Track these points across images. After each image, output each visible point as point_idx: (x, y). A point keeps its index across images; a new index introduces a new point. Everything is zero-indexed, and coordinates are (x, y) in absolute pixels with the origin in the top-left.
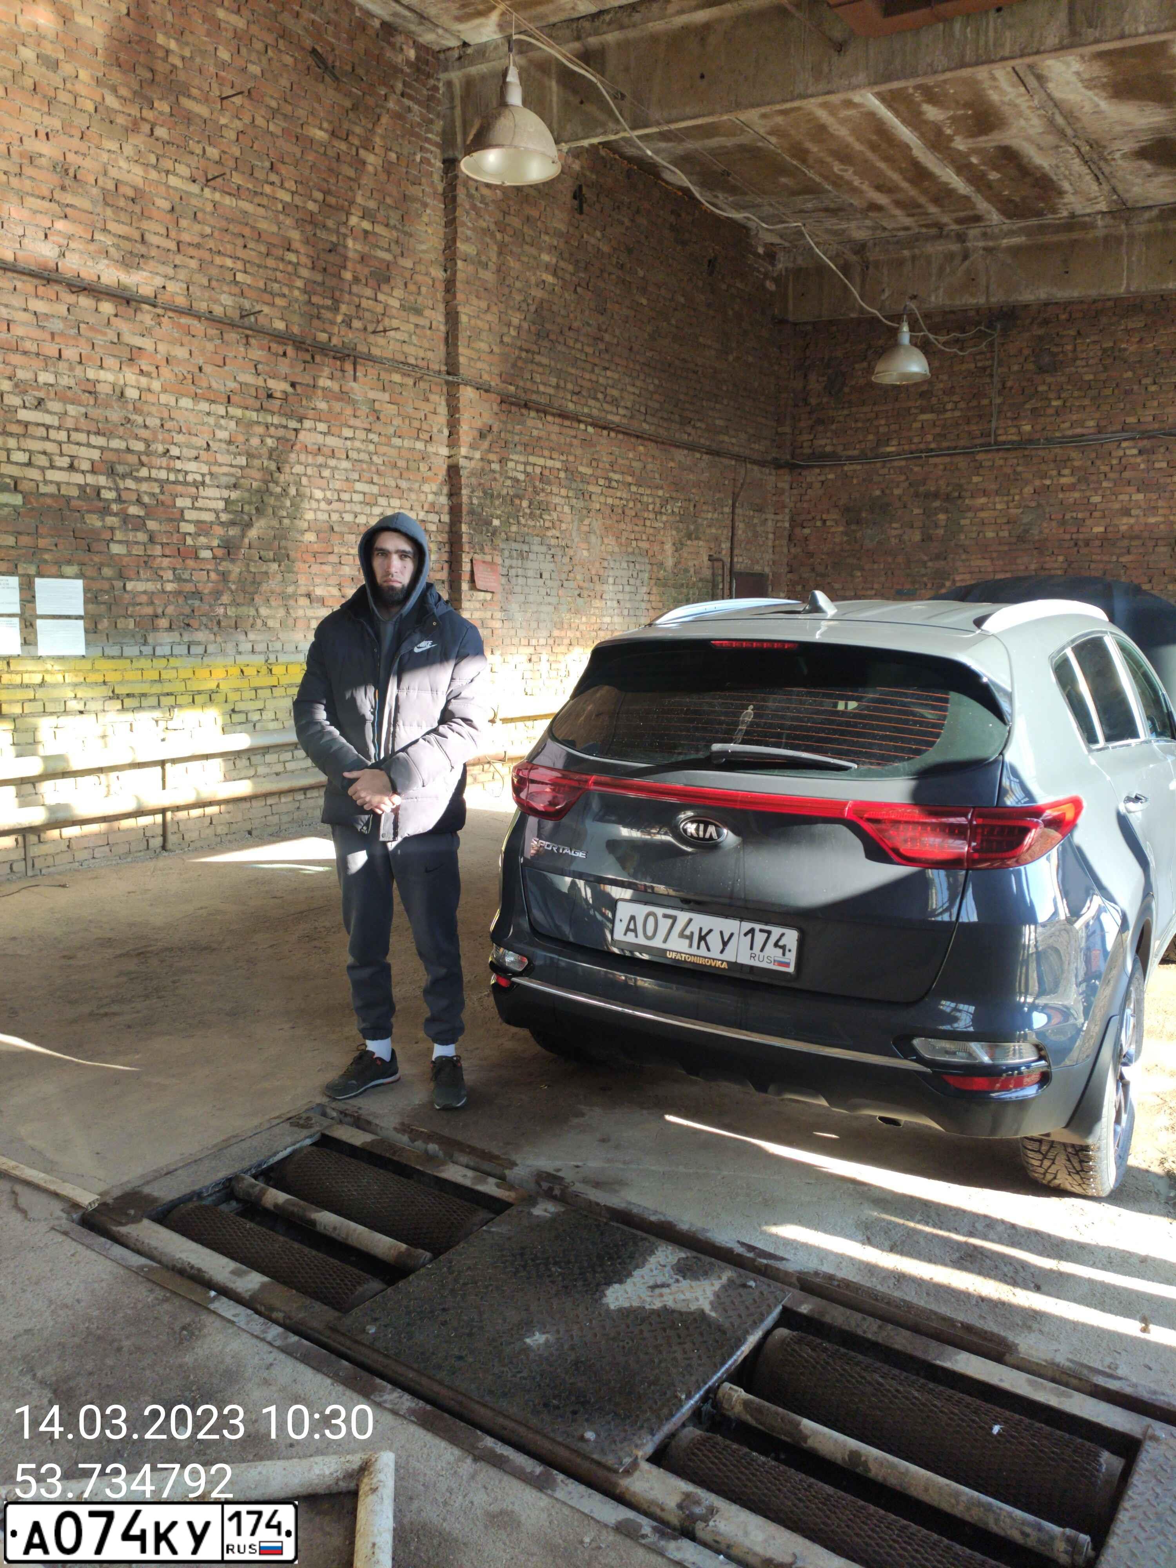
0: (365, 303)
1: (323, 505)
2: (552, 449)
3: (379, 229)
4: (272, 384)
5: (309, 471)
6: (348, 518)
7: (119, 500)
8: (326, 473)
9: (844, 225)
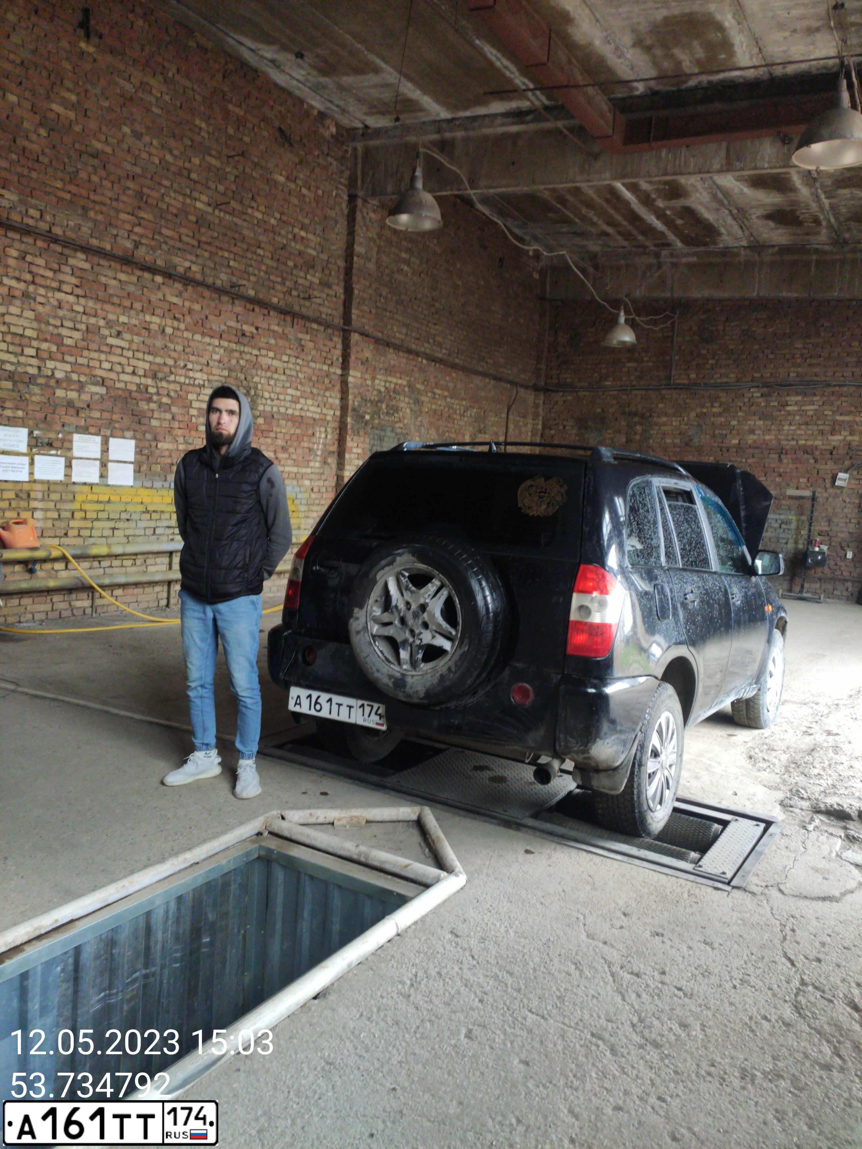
0: (300, 281)
1: (269, 402)
2: (401, 373)
3: (311, 236)
4: (245, 327)
5: (263, 381)
6: (282, 410)
7: (158, 394)
8: (272, 382)
9: (585, 242)
